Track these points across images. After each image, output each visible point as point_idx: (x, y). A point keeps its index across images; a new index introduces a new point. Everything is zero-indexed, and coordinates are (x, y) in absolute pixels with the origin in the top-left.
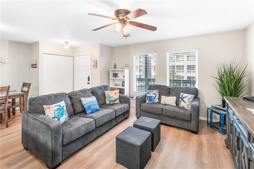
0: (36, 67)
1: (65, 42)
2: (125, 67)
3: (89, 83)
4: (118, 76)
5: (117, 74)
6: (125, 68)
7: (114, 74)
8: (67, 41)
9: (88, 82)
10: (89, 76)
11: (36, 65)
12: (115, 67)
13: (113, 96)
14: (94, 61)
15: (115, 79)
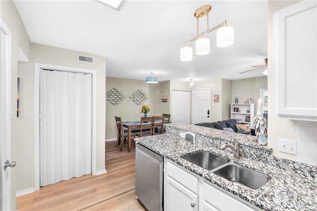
0: (167, 102)
1: (191, 80)
2: (250, 101)
3: (208, 117)
4: (240, 111)
5: (238, 108)
6: (250, 103)
7: (234, 108)
8: (192, 79)
9: (208, 115)
10: (209, 110)
11: (167, 100)
12: (237, 101)
13: (245, 129)
14: (215, 95)
15: (235, 114)
